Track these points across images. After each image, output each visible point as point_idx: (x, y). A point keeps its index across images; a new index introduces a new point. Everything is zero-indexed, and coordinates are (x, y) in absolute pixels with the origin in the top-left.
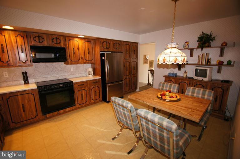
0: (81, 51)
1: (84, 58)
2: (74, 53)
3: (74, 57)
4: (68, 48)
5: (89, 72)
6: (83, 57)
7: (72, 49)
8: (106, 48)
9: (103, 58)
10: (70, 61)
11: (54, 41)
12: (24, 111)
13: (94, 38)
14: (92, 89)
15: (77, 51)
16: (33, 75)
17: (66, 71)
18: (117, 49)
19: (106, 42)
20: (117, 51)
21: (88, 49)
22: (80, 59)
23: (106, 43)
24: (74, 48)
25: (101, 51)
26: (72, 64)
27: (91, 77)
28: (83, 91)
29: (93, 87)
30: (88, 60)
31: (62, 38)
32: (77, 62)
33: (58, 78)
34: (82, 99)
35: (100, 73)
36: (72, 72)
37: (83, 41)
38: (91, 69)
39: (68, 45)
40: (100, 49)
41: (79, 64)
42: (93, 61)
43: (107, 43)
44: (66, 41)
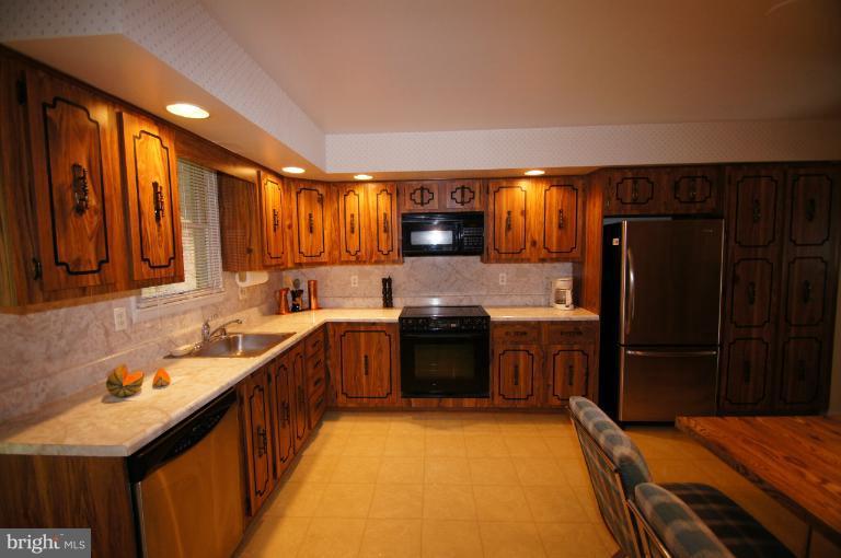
0: (534, 219)
1: (540, 244)
2: (509, 227)
3: (507, 242)
4: (491, 215)
5: (558, 291)
6: (539, 238)
7: (505, 216)
8: (635, 202)
9: (615, 242)
10: (493, 253)
11: (455, 196)
12: (367, 373)
13: (588, 172)
14: (555, 355)
15: (521, 219)
16: (403, 286)
17: (482, 284)
18: (692, 201)
19: (635, 180)
20: (694, 211)
21: (561, 211)
22: (528, 245)
23: (635, 183)
24: (509, 213)
25: (606, 217)
26: (498, 261)
27: (563, 312)
28: (521, 354)
29: (559, 347)
30: (554, 249)
31: (477, 186)
32: (515, 256)
33: (461, 301)
34: (516, 383)
35: (597, 300)
36: (500, 288)
37: (542, 187)
38: (564, 284)
39: (491, 207)
40: (604, 208)
41: (522, 261)
42: (576, 253)
43: (641, 182)
44: (488, 193)
